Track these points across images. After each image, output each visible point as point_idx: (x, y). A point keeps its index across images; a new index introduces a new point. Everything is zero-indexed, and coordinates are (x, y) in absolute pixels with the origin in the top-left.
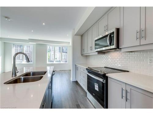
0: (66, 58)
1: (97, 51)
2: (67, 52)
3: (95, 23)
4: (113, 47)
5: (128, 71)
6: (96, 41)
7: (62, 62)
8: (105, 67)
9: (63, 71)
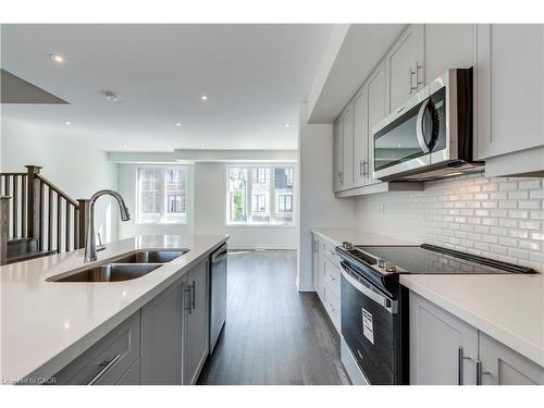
0: (289, 207)
1: (383, 179)
2: (291, 187)
3: (378, 64)
4: (444, 155)
5: (532, 272)
6: (378, 135)
7: (273, 222)
8: (423, 246)
9: (277, 254)
